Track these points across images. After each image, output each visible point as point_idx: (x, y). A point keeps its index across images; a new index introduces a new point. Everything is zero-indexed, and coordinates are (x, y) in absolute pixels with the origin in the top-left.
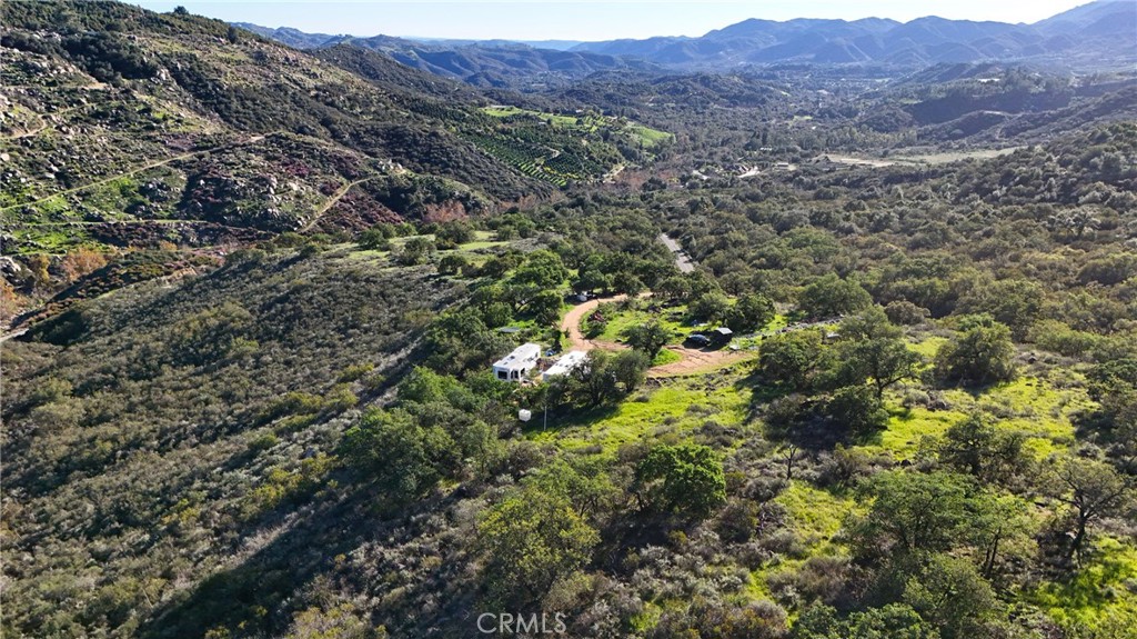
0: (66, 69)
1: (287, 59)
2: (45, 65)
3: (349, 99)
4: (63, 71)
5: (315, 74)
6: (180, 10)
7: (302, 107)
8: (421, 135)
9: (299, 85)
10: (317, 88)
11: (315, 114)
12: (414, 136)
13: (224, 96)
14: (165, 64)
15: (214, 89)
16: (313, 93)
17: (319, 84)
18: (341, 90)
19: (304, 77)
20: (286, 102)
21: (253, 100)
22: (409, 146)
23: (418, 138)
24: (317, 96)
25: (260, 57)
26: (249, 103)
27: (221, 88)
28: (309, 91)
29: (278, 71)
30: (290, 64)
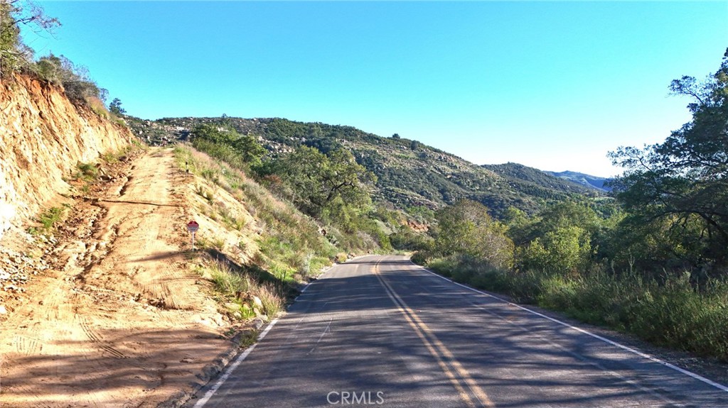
0: (288, 151)
1: (440, 157)
2: (276, 147)
3: (474, 182)
4: (285, 151)
5: (455, 167)
6: (396, 136)
7: (432, 182)
8: (507, 201)
9: (441, 172)
10: (453, 174)
11: (438, 186)
12: (502, 201)
13: (381, 172)
14: (355, 155)
15: (377, 168)
16: (448, 177)
17: (456, 172)
18: (471, 176)
19: (446, 167)
20: (421, 178)
21: (399, 176)
22: (496, 207)
23: (505, 203)
24: (450, 178)
25: (423, 157)
26: (396, 177)
27: (381, 168)
28: (446, 176)
29: (431, 164)
30: (441, 161)
